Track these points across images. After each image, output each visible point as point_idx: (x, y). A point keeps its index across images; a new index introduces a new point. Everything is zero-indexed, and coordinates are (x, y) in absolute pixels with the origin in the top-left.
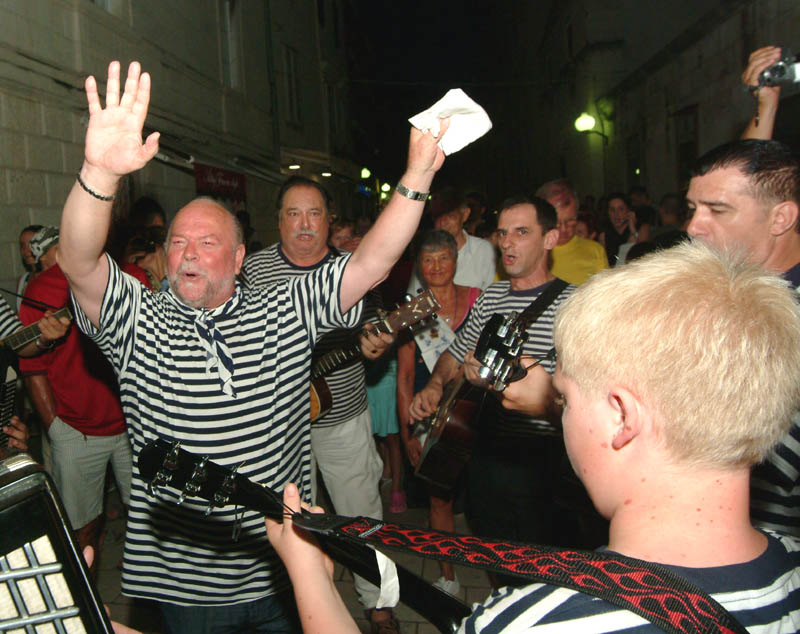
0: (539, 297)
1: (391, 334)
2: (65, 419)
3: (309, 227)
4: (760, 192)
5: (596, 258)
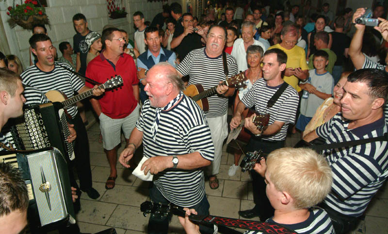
0: (278, 90)
2: (104, 113)
3: (217, 42)
4: (372, 93)
5: (301, 55)
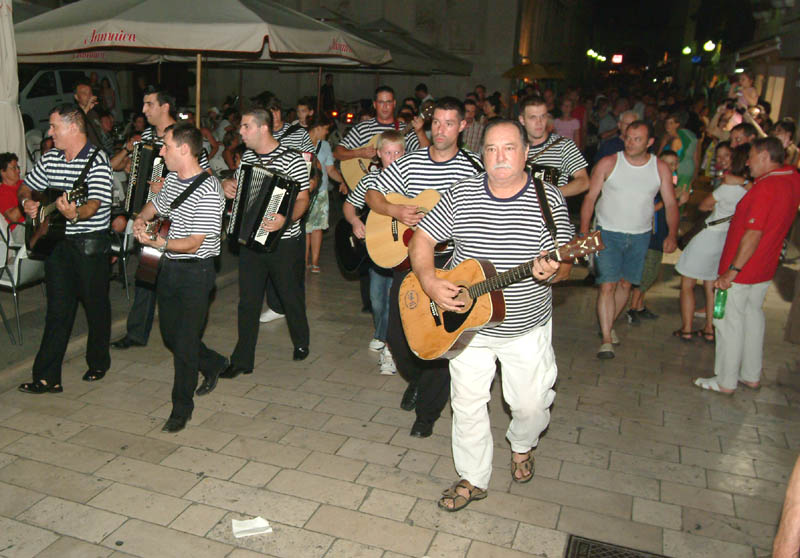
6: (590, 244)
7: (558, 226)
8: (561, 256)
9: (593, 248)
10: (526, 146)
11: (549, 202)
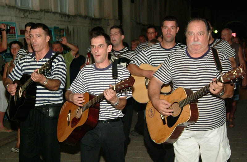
1: (223, 83)
6: (238, 72)
7: (223, 68)
8: (224, 80)
9: (240, 74)
10: (209, 32)
11: (220, 58)
